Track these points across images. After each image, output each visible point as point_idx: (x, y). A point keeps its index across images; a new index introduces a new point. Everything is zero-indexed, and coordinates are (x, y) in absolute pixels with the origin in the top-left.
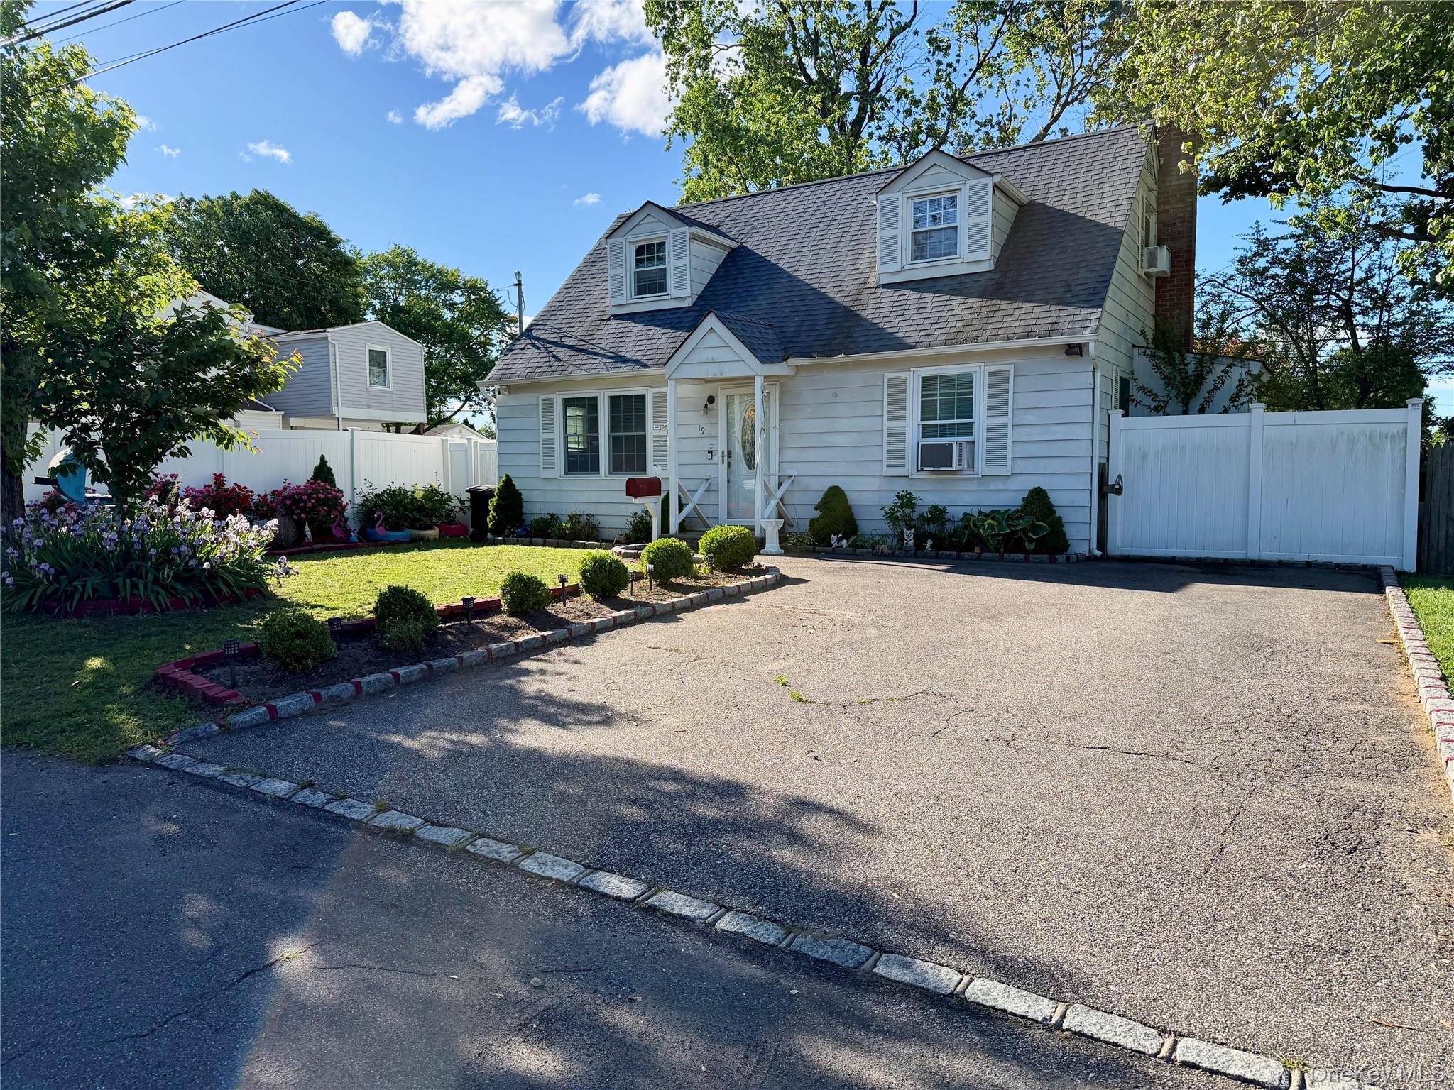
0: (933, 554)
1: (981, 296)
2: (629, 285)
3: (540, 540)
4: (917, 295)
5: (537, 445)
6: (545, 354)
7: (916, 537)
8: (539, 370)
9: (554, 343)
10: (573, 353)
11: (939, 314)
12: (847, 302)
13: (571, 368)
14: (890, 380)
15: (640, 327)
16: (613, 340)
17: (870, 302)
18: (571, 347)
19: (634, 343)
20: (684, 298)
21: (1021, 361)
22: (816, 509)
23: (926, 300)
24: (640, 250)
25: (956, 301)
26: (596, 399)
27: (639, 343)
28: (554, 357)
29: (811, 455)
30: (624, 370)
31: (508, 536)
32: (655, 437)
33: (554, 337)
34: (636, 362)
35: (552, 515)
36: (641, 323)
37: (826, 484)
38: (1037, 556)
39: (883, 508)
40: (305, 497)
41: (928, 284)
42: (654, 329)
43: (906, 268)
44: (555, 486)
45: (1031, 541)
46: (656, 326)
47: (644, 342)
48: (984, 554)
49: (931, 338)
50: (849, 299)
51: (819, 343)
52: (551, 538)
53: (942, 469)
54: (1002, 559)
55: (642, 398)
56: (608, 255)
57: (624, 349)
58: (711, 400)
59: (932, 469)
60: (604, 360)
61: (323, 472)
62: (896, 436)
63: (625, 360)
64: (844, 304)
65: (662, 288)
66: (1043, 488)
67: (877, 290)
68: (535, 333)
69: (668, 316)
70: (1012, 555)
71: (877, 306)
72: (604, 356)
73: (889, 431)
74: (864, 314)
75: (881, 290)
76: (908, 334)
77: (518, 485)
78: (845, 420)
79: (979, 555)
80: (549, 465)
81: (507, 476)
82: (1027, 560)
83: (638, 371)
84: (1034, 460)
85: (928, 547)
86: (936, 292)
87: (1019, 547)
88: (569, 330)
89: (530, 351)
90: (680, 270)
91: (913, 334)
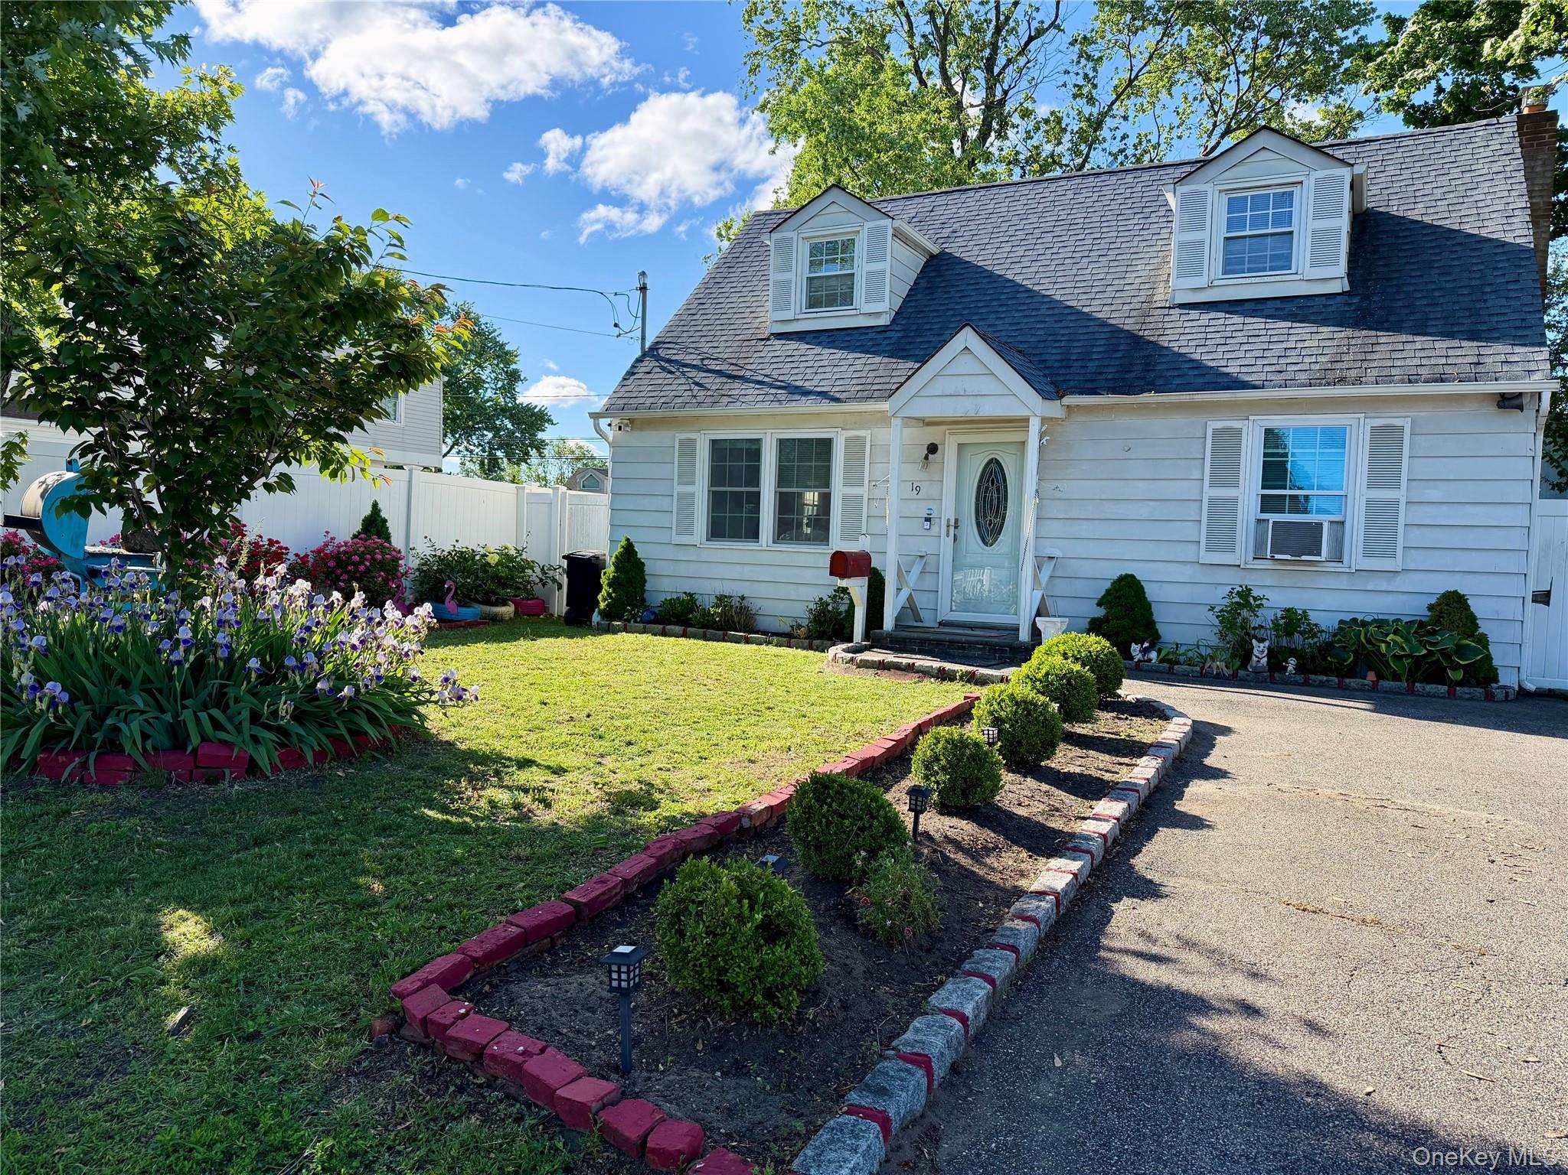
0: (1300, 678)
1: (1341, 323)
2: (799, 295)
3: (678, 629)
4: (1237, 319)
5: (667, 500)
6: (683, 381)
7: (1271, 653)
8: (679, 400)
9: (694, 367)
10: (725, 380)
11: (1284, 345)
12: (1129, 325)
13: (725, 400)
14: (1216, 432)
15: (818, 350)
16: (780, 365)
17: (1167, 325)
18: (720, 373)
19: (813, 370)
20: (878, 314)
21: (1423, 413)
22: (1099, 604)
23: (1256, 326)
24: (815, 250)
25: (1303, 330)
26: (758, 441)
27: (821, 370)
28: (697, 384)
29: (1084, 529)
30: (807, 405)
31: (628, 621)
32: (845, 498)
33: (692, 359)
34: (824, 395)
35: (690, 595)
36: (819, 344)
37: (1115, 572)
38: (1466, 689)
39: (1212, 609)
40: (356, 558)
41: (1252, 306)
42: (840, 354)
43: (1216, 283)
44: (691, 555)
45: (1456, 667)
46: (841, 348)
47: (828, 369)
48: (1381, 683)
49: (1283, 376)
50: (1131, 321)
51: (1104, 376)
52: (693, 626)
53: (1304, 558)
54: (1411, 691)
55: (826, 445)
56: (772, 253)
57: (800, 377)
58: (933, 449)
59: (1288, 557)
60: (773, 391)
61: (375, 524)
62: (1222, 512)
63: (806, 393)
64: (1126, 328)
65: (847, 299)
66: (1462, 592)
67: (1172, 311)
68: (662, 353)
69: (857, 337)
70: (1428, 687)
71: (1181, 331)
72: (771, 386)
73: (1213, 501)
74: (1164, 342)
75: (1177, 311)
76: (1244, 369)
77: (641, 552)
78: (1141, 484)
79: (1375, 684)
80: (686, 528)
81: (628, 540)
82: (1451, 693)
83: (826, 407)
84: (1437, 552)
85: (1290, 668)
86: (1268, 317)
87: (1436, 675)
88: (711, 351)
89: (659, 377)
90: (876, 278)
91: (1254, 369)
